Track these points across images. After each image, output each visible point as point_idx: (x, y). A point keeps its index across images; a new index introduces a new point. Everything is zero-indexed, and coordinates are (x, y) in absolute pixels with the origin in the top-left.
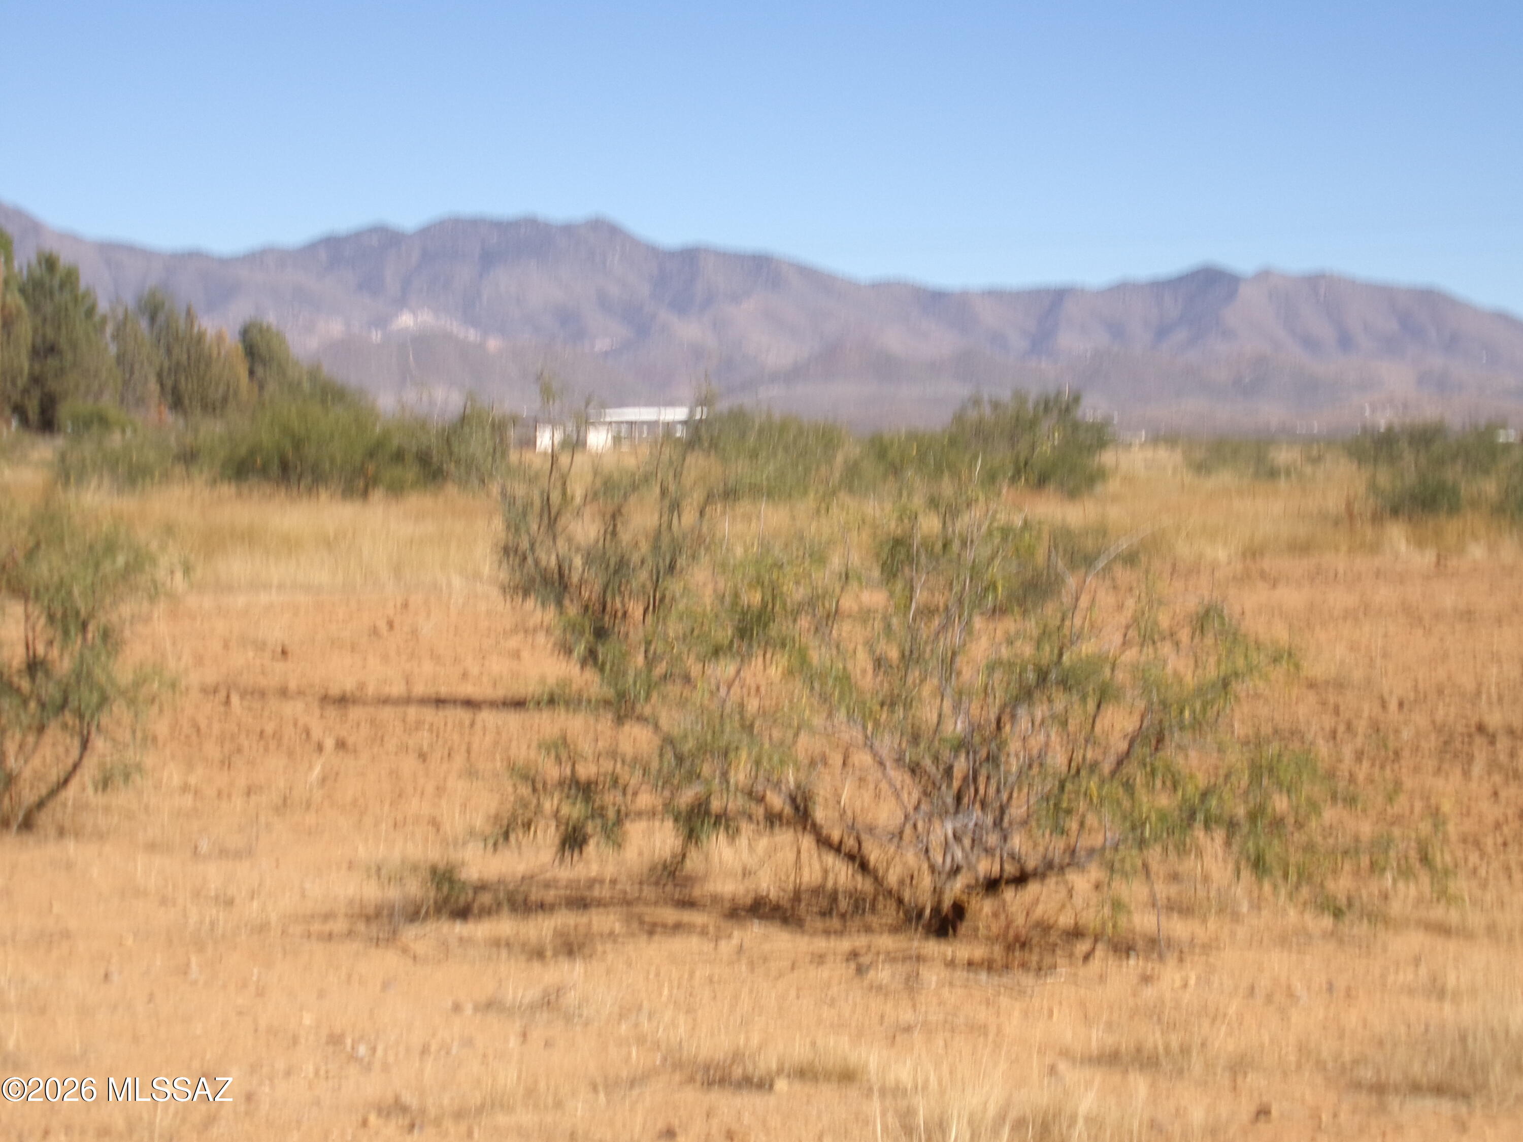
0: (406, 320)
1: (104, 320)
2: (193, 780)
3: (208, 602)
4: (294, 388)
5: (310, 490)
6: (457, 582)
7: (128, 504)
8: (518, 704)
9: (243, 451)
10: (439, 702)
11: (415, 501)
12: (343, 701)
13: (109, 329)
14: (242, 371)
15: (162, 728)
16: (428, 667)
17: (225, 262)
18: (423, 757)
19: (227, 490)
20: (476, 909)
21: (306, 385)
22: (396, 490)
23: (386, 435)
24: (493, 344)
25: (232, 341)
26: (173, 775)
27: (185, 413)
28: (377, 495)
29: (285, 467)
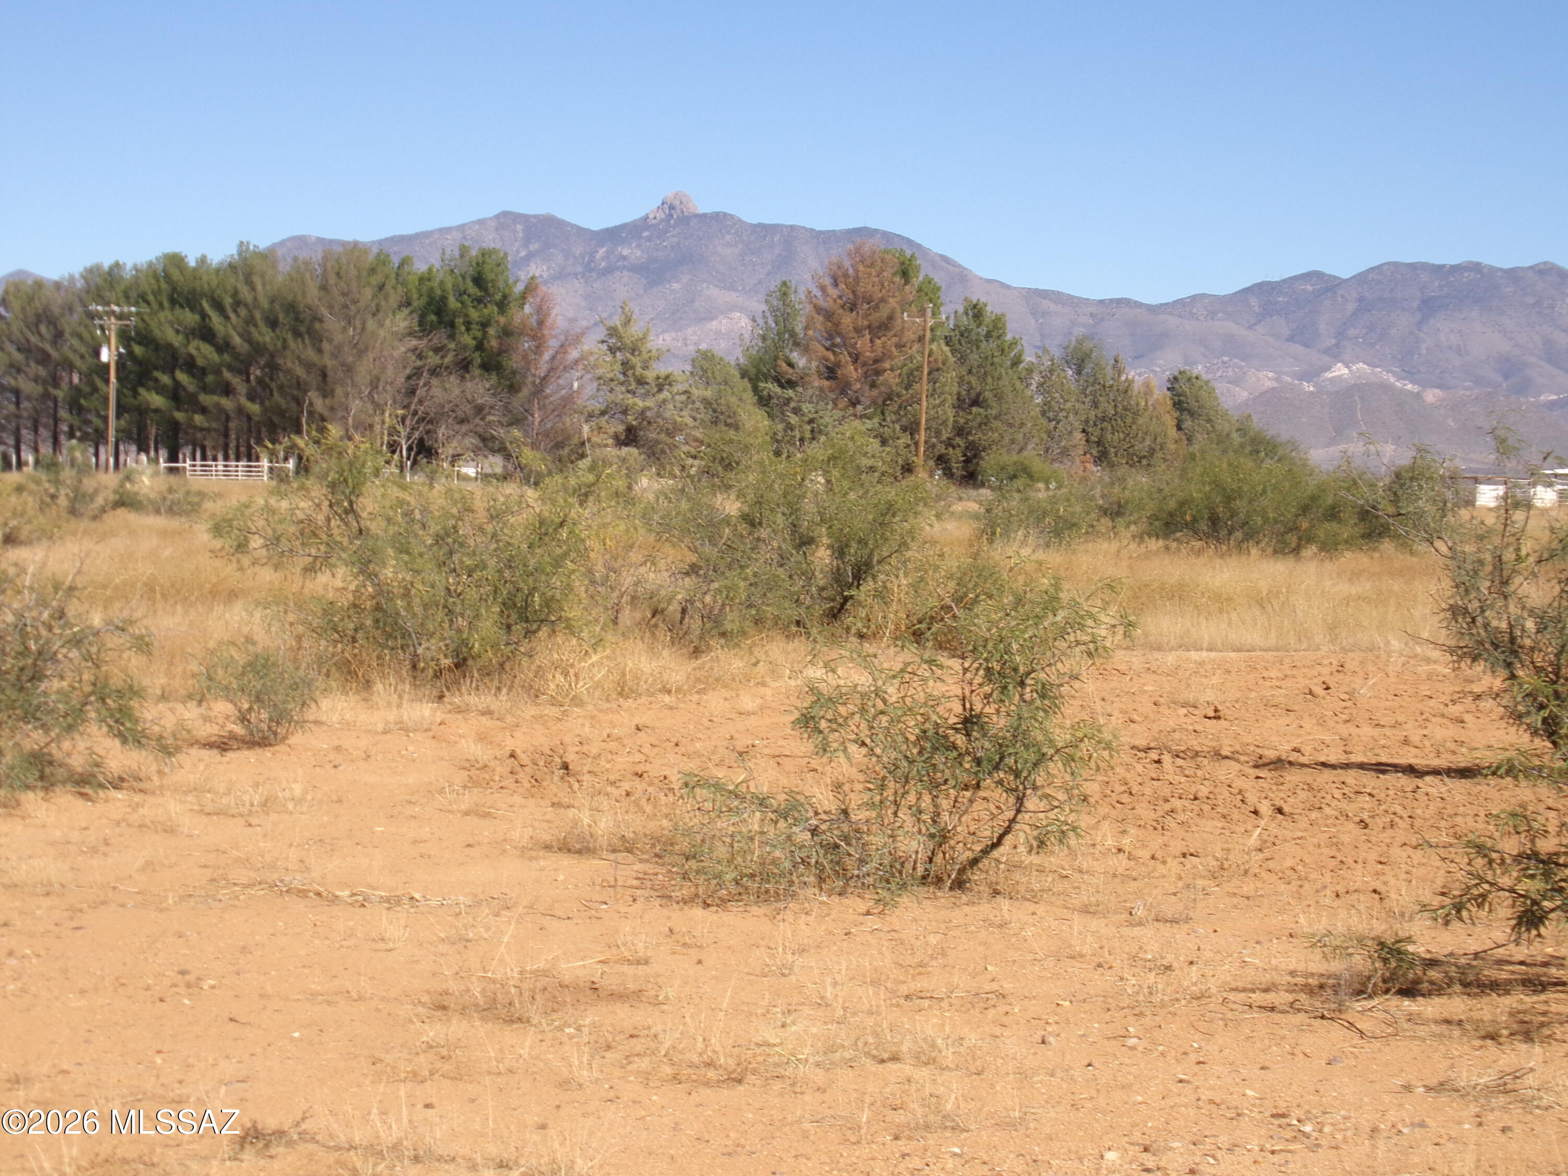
0: (1340, 370)
1: (1030, 371)
2: (1126, 842)
3: (1136, 660)
4: (1222, 440)
5: (1239, 547)
6: (1396, 644)
7: (1054, 558)
8: (1465, 773)
9: (1172, 504)
10: (1380, 768)
11: (1349, 559)
12: (1278, 764)
13: (1036, 379)
14: (1170, 421)
15: (1092, 788)
16: (1367, 731)
17: (1153, 309)
18: (1364, 824)
19: (1154, 544)
20: (1425, 986)
21: (1236, 438)
22: (1330, 547)
23: (1322, 488)
24: (1431, 396)
25: (1160, 393)
26: (1107, 836)
27: (1112, 466)
28: (1310, 550)
29: (1214, 521)
